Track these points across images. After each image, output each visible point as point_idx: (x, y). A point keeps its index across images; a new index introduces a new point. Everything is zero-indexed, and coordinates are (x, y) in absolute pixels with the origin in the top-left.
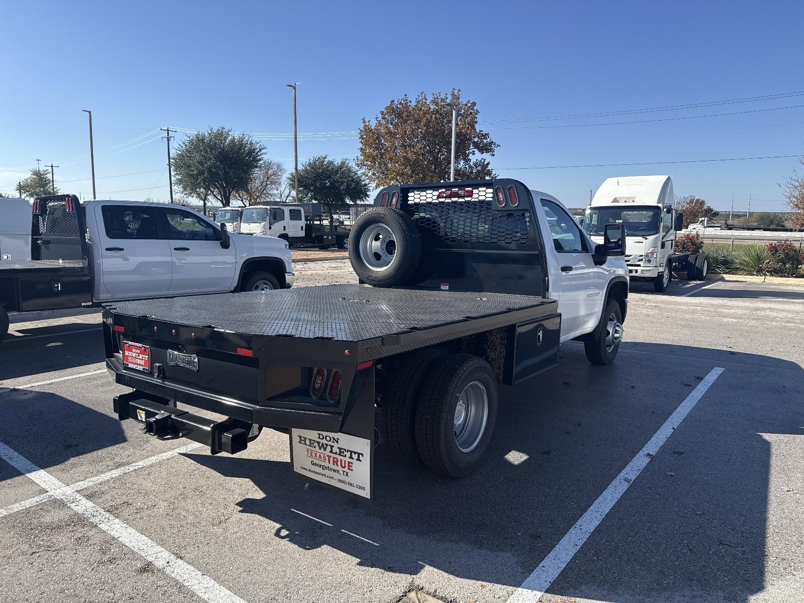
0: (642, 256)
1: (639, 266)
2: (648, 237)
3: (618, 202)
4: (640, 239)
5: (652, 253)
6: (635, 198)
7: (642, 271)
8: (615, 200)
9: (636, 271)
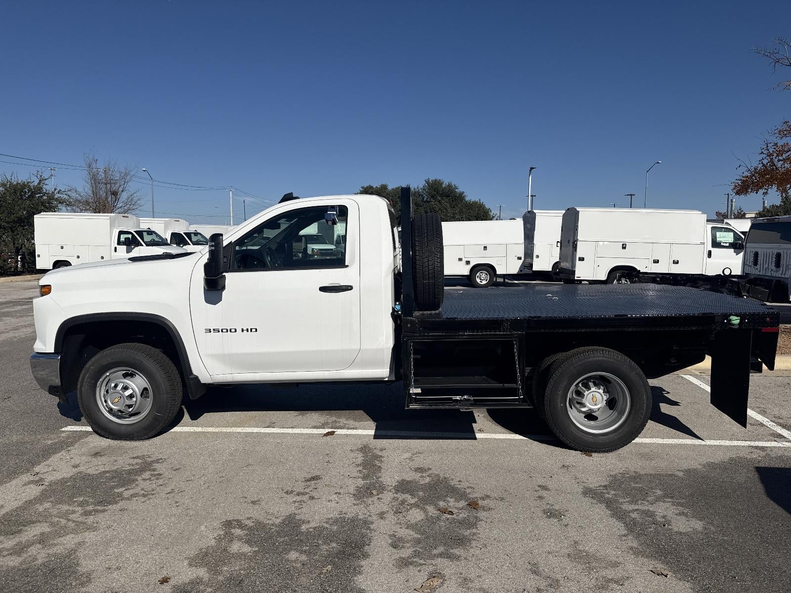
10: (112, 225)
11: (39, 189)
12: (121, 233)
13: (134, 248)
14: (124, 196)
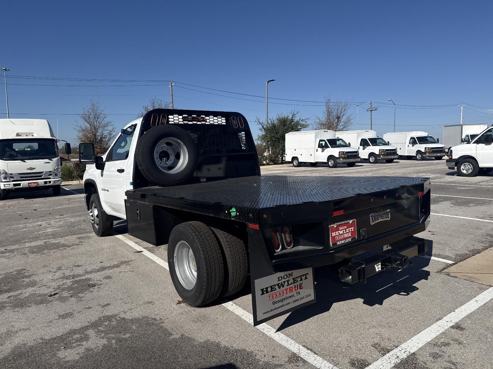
0: (51, 172)
1: (50, 178)
2: (53, 159)
3: (21, 136)
4: (47, 160)
5: (57, 169)
6: (33, 133)
7: (54, 181)
8: (18, 135)
9: (50, 182)
10: (316, 136)
11: (292, 120)
12: (320, 141)
13: (325, 149)
14: (343, 119)
